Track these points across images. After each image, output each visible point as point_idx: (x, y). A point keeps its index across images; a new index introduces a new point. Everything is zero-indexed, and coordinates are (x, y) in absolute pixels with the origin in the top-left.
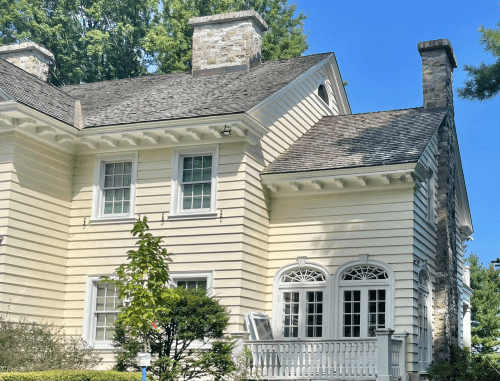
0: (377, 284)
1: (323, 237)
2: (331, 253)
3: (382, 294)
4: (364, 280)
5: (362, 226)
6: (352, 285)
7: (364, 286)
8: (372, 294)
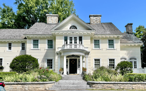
0: (135, 60)
1: (127, 53)
2: (128, 56)
3: (136, 62)
4: (133, 60)
5: (132, 52)
6: (131, 60)
7: (133, 61)
8: (134, 62)
